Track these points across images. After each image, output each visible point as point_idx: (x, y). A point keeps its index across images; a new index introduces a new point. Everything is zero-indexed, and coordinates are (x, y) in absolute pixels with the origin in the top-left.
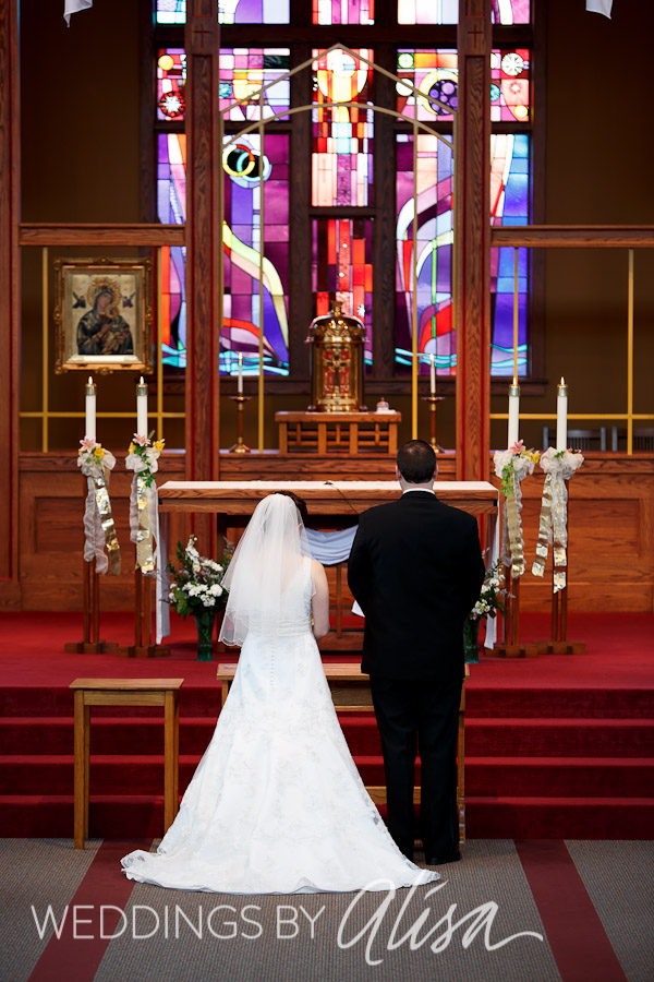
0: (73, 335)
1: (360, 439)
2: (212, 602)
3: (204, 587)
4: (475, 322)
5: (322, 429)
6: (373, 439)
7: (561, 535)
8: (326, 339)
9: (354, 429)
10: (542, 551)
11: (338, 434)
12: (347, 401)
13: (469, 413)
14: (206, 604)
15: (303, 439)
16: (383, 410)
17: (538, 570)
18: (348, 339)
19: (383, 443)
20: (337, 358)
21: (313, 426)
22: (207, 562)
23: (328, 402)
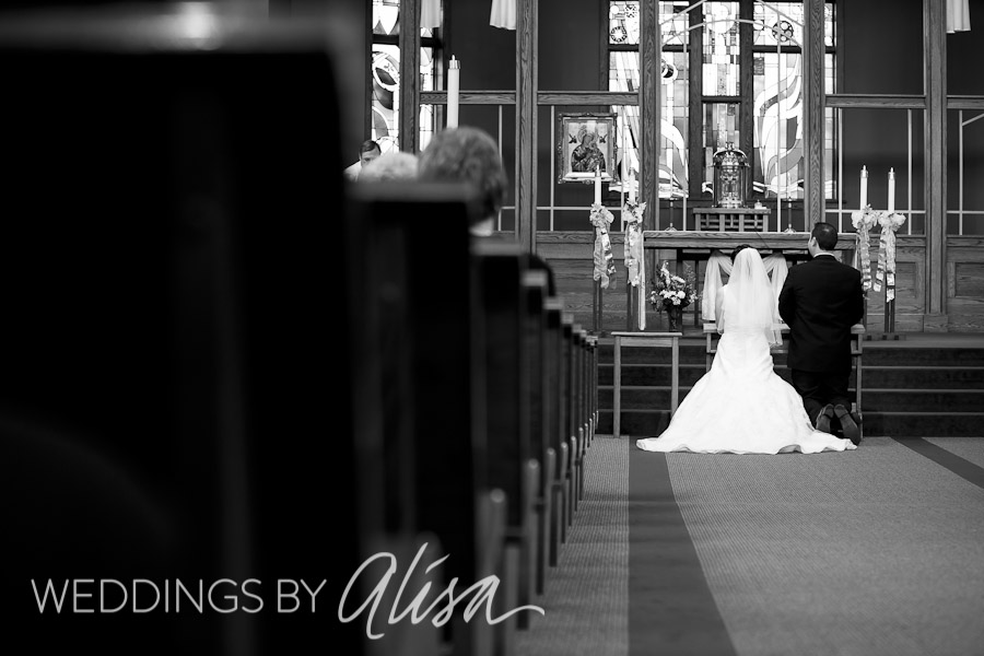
0: (569, 159)
1: (746, 224)
2: (679, 302)
3: (674, 293)
4: (816, 153)
5: (722, 218)
6: (752, 224)
7: (892, 266)
8: (723, 164)
9: (741, 217)
10: (880, 276)
11: (732, 221)
12: (736, 202)
13: (813, 208)
14: (675, 303)
15: (711, 223)
16: (759, 207)
17: (877, 288)
18: (737, 164)
19: (759, 227)
20: (730, 175)
21: (718, 216)
22: (675, 278)
23: (724, 202)
